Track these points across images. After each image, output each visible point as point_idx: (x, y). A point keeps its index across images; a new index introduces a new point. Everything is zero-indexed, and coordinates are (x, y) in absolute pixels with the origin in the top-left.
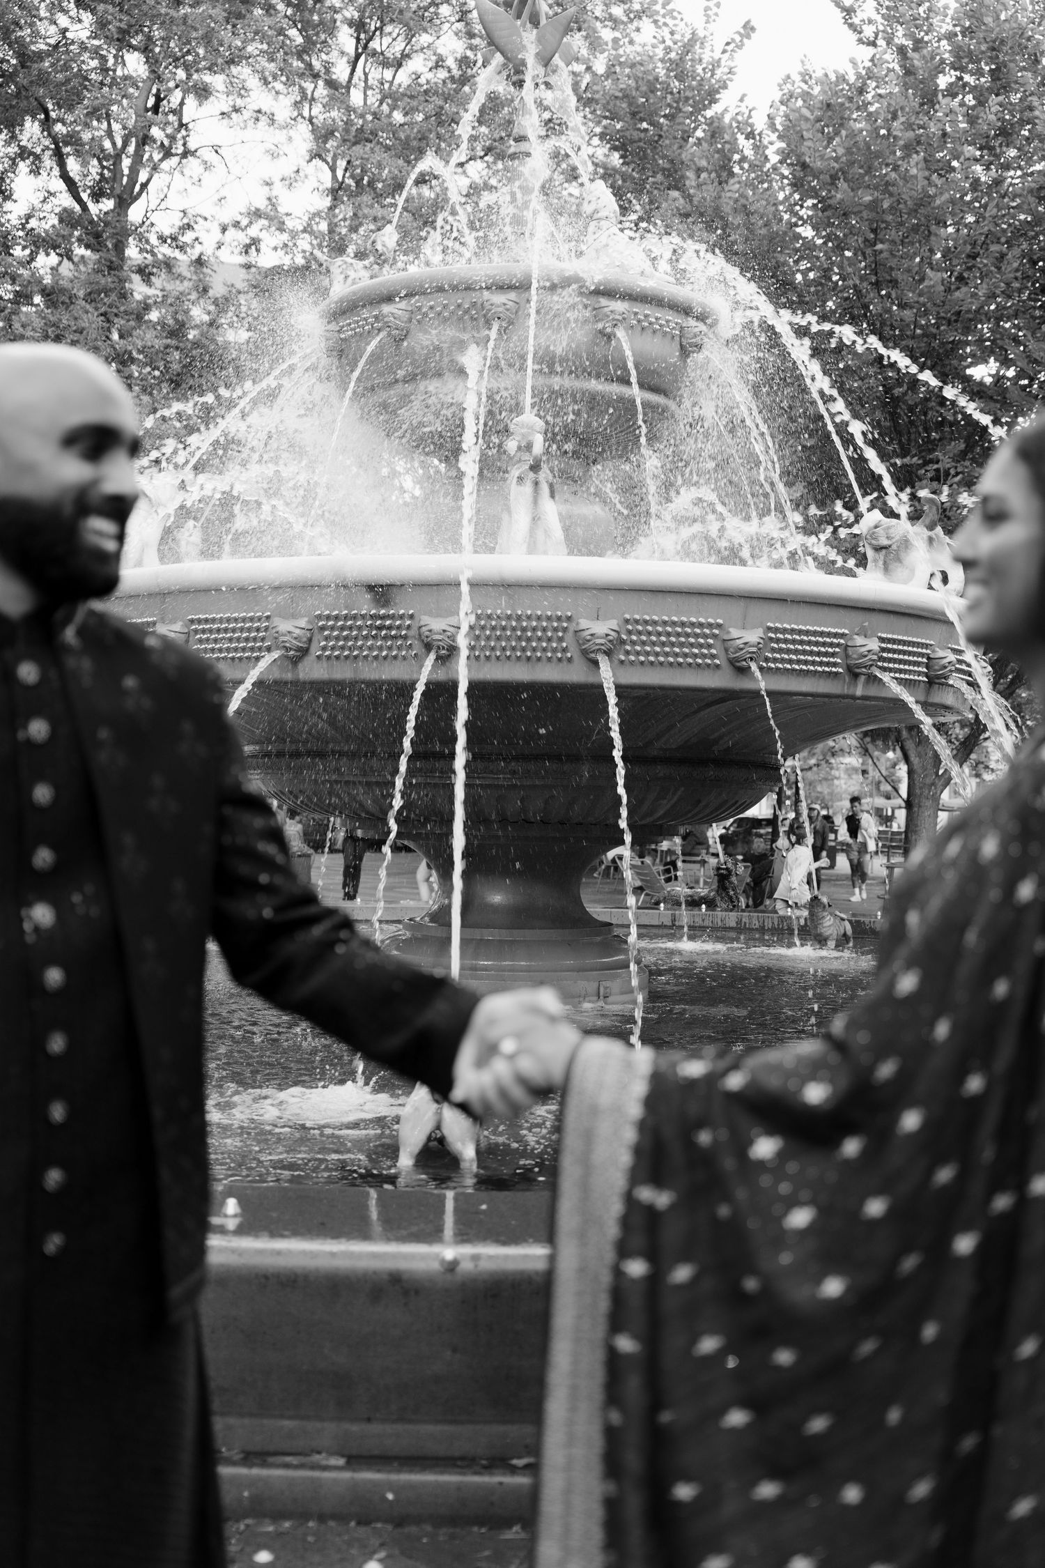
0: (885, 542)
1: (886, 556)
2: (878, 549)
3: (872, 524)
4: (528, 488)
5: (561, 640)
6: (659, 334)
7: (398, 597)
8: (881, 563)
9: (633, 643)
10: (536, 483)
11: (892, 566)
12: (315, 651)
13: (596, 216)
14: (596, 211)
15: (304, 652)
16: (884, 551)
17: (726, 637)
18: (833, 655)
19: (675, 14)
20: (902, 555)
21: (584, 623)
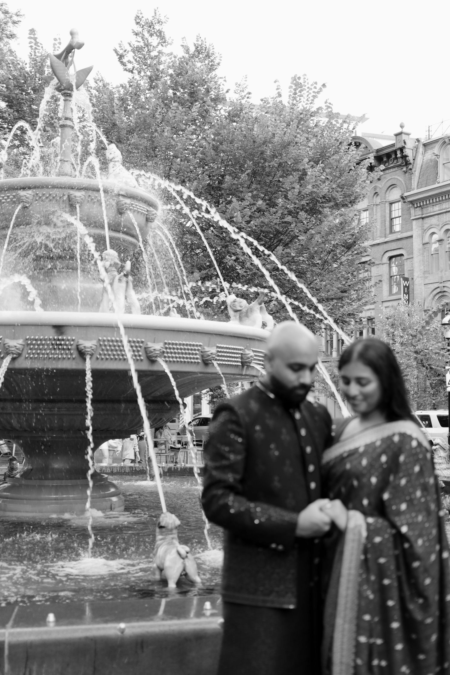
0: (239, 308)
1: (240, 314)
2: (236, 311)
3: (232, 300)
4: (124, 284)
5: (138, 351)
6: (140, 213)
7: (69, 331)
8: (238, 317)
9: (167, 353)
10: (127, 282)
11: (244, 319)
12: (25, 355)
13: (113, 160)
14: (114, 158)
15: (20, 355)
16: (239, 312)
17: (203, 351)
18: (237, 358)
19: (39, 44)
20: (249, 314)
21: (150, 344)
